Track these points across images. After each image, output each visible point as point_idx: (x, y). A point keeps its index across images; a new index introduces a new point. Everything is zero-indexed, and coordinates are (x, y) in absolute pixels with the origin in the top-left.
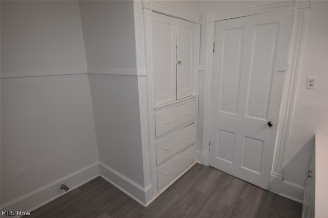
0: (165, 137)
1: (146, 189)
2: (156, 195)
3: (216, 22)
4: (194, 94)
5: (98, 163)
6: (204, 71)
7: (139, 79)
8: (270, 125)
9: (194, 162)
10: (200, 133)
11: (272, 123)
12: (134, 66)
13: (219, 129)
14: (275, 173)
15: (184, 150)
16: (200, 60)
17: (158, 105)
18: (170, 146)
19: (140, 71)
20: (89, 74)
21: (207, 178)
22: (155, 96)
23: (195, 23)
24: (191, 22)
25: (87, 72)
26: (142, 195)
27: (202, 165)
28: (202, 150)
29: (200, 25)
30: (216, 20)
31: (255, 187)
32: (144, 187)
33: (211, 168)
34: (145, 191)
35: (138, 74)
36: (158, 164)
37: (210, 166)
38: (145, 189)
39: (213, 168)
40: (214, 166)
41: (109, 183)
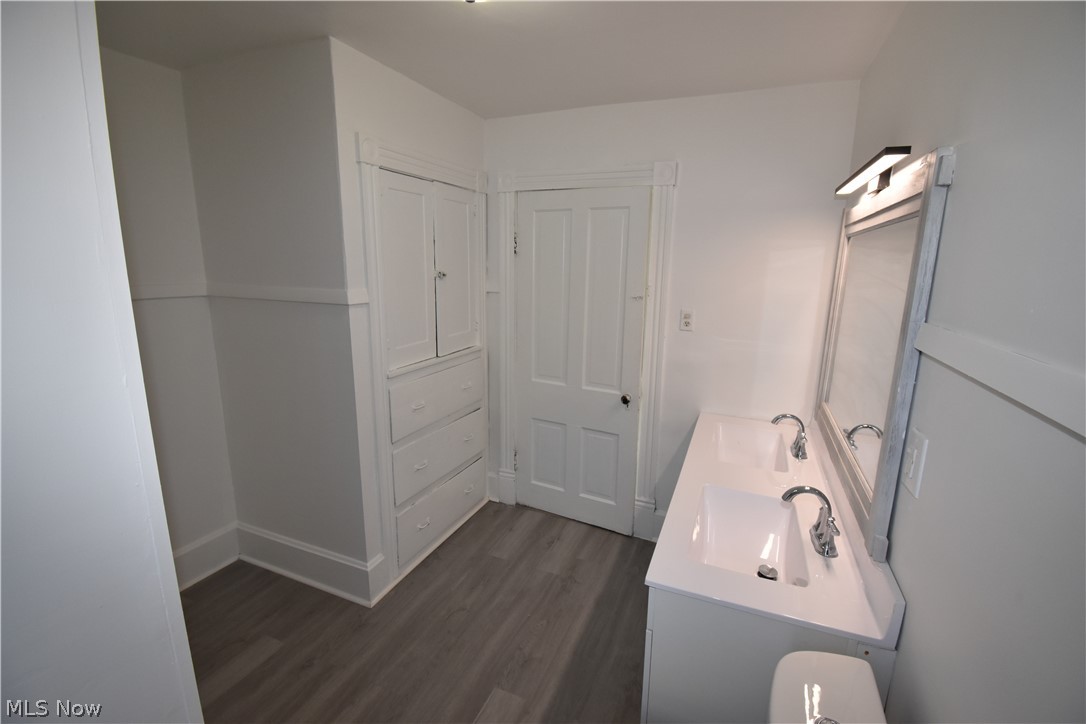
0: (413, 442)
1: (371, 565)
2: (395, 579)
3: (517, 192)
4: (478, 344)
5: (234, 524)
6: (497, 293)
7: (352, 311)
8: (625, 401)
9: (482, 499)
10: (493, 432)
11: (628, 398)
12: (341, 282)
13: (534, 419)
14: (642, 499)
15: (457, 471)
16: (487, 269)
17: (394, 368)
18: (425, 461)
19: (354, 294)
20: (210, 297)
21: (511, 530)
22: (389, 349)
23: (474, 191)
24: (465, 189)
25: (205, 294)
26: (361, 580)
27: (500, 503)
28: (501, 469)
29: (484, 195)
30: (518, 189)
31: (608, 533)
32: (365, 560)
33: (521, 508)
34: (369, 570)
35: (350, 303)
36: (398, 504)
37: (517, 504)
38: (368, 564)
39: (525, 507)
40: (527, 504)
41: (268, 572)
